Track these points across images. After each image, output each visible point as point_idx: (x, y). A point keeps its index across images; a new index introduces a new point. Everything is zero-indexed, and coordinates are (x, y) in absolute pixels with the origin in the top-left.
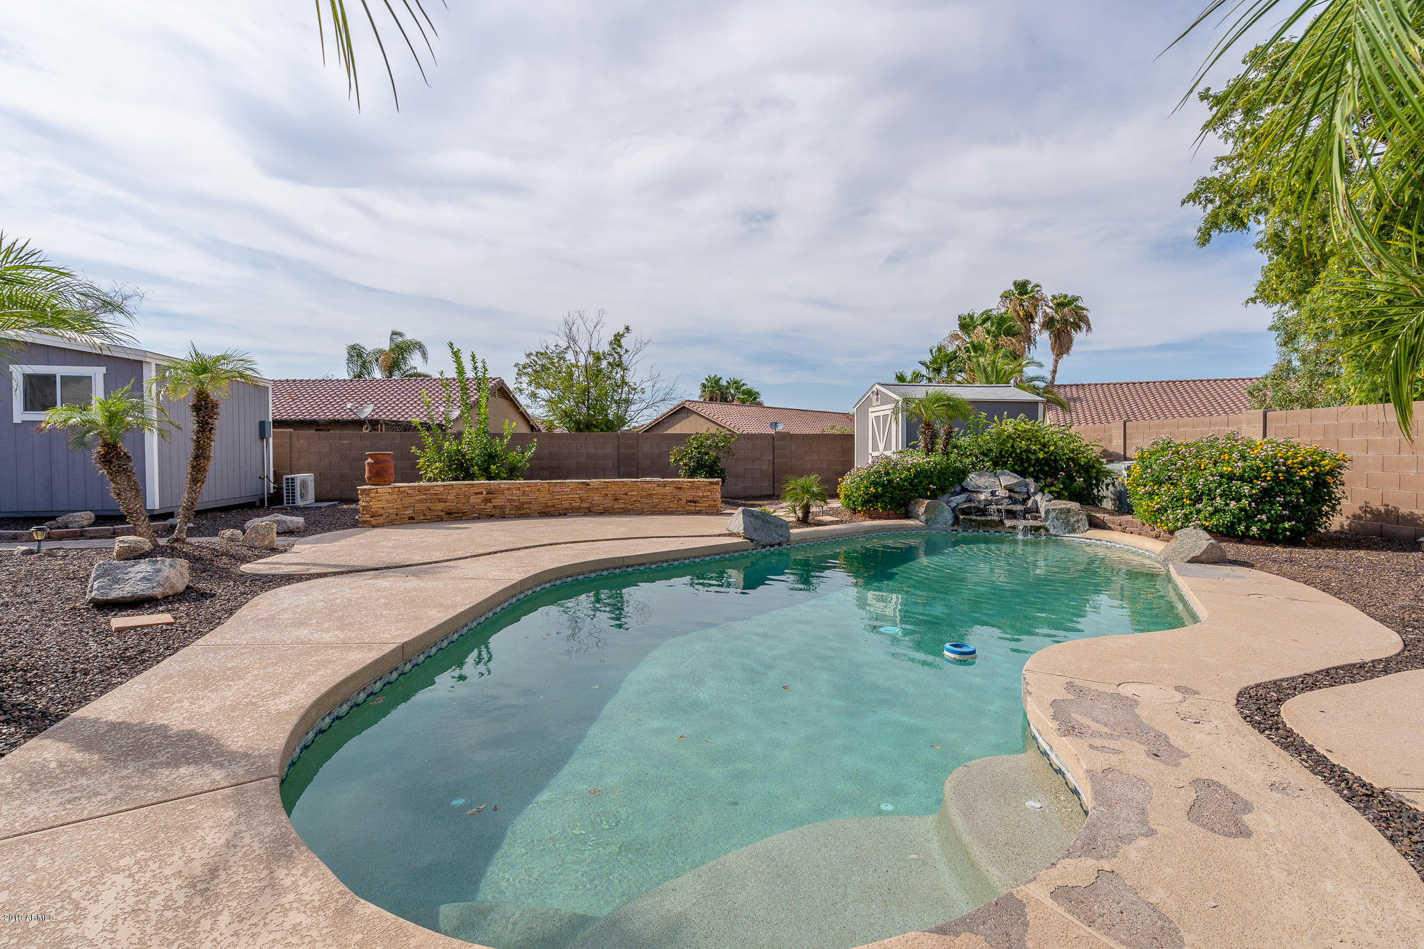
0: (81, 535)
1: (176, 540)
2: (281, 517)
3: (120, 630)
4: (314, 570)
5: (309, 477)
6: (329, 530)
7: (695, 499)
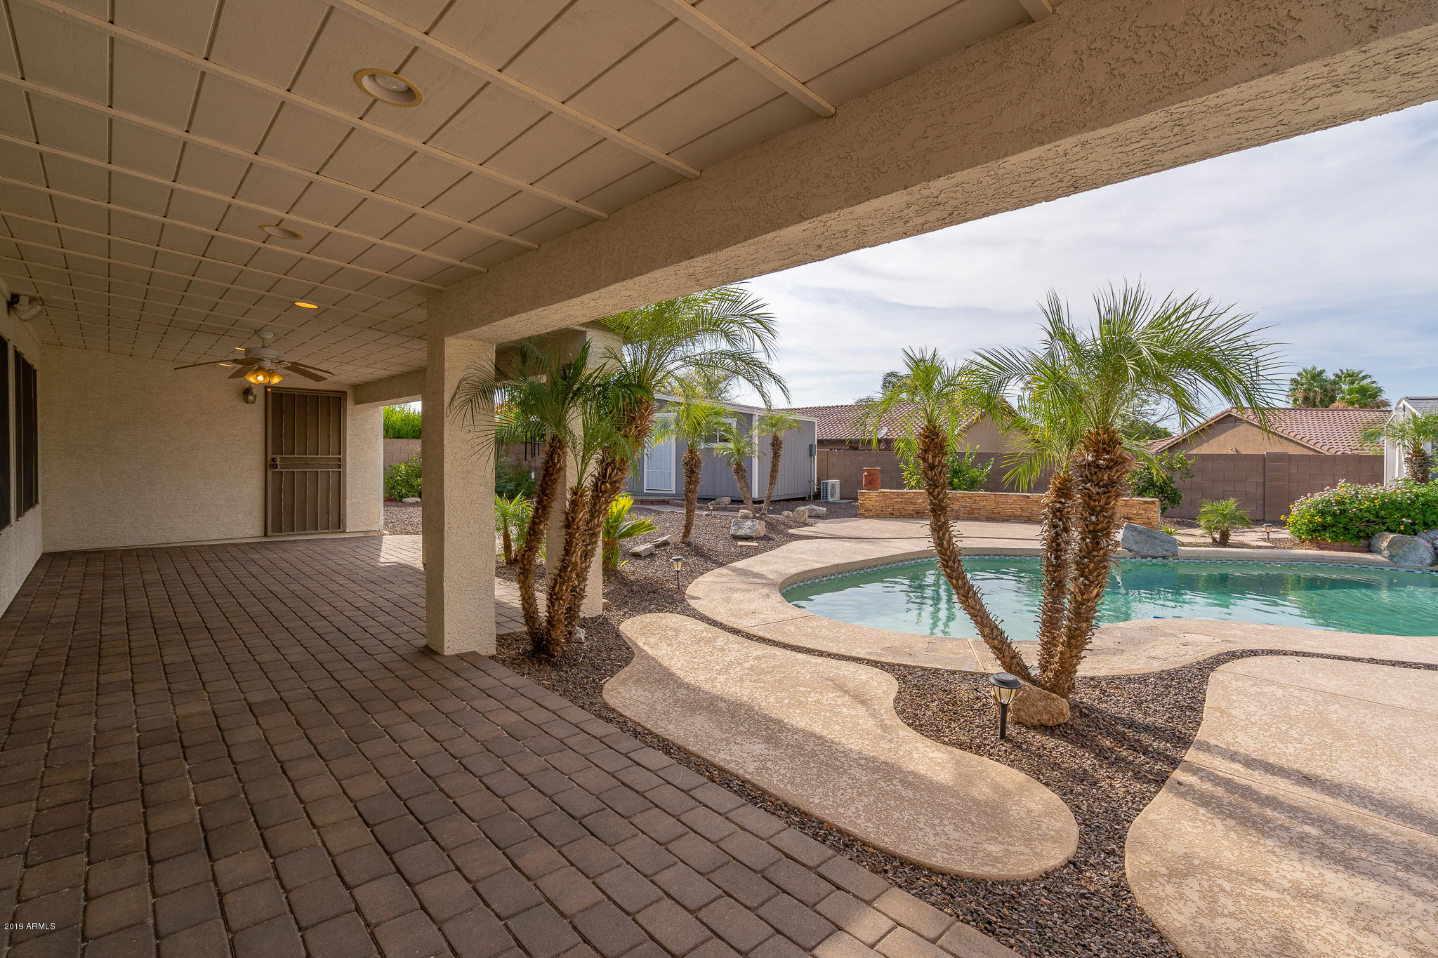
0: (725, 509)
1: (763, 514)
2: (814, 507)
3: (741, 546)
4: (821, 535)
5: (836, 482)
6: (840, 517)
7: (1129, 516)
